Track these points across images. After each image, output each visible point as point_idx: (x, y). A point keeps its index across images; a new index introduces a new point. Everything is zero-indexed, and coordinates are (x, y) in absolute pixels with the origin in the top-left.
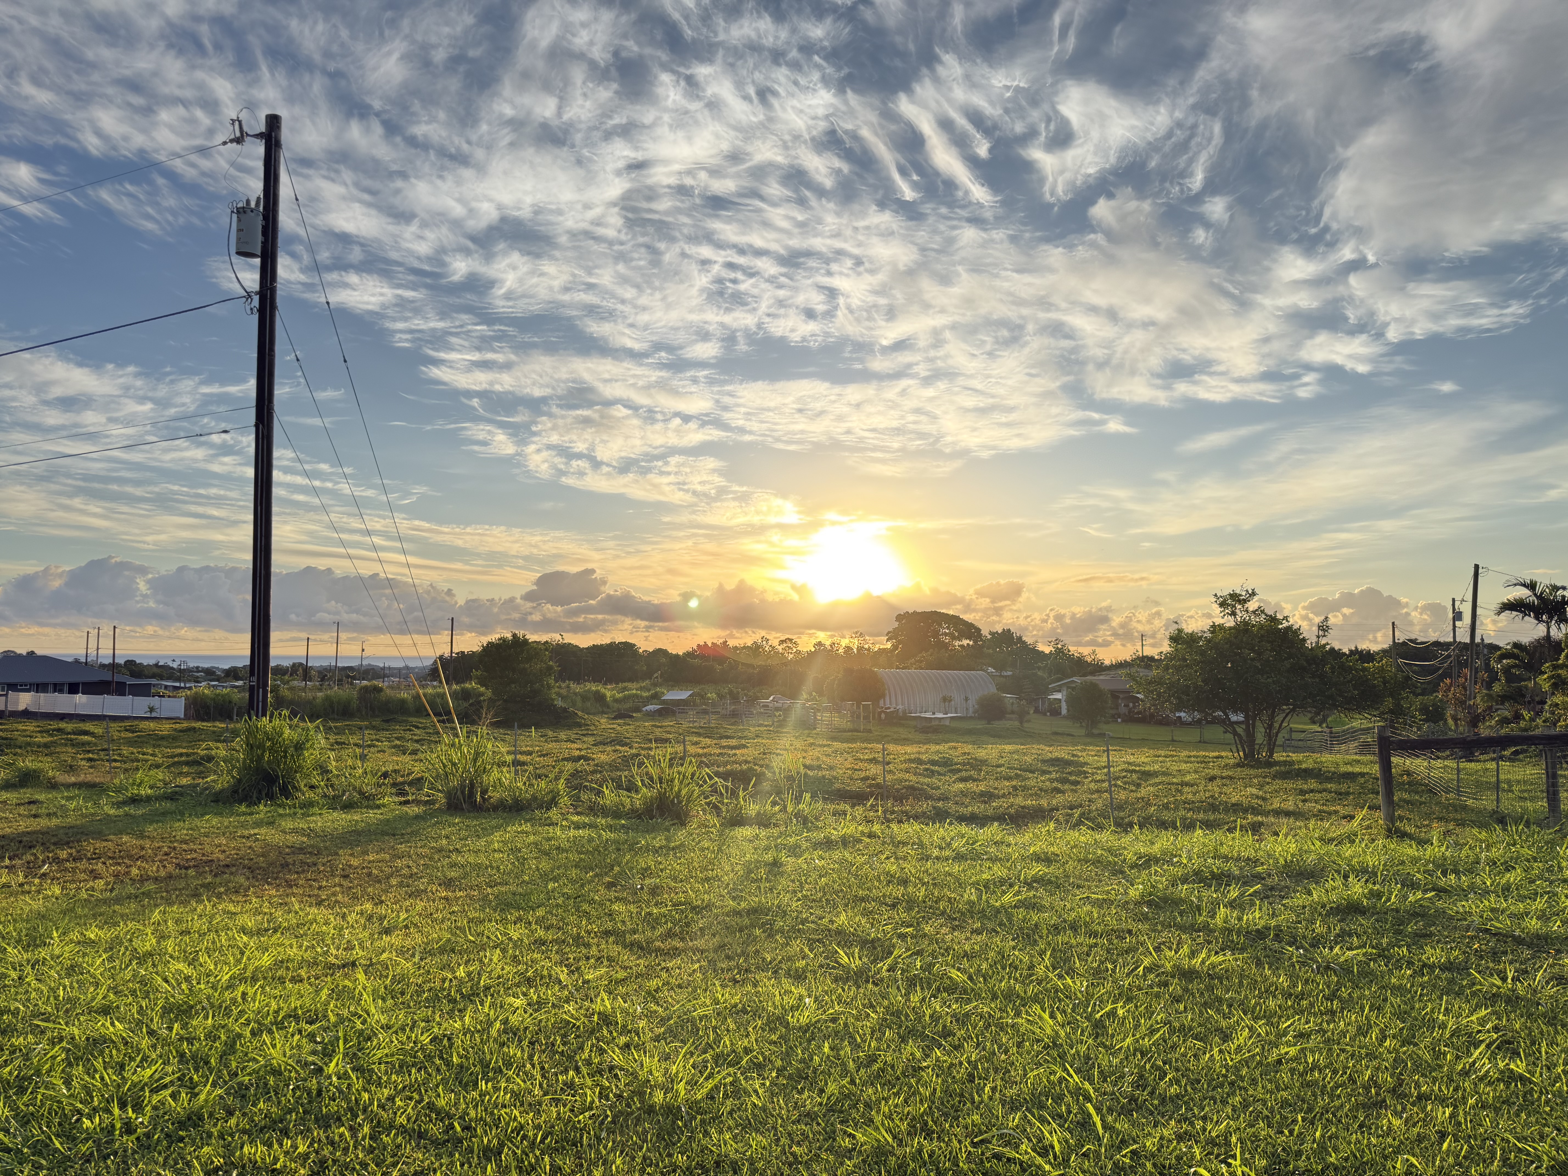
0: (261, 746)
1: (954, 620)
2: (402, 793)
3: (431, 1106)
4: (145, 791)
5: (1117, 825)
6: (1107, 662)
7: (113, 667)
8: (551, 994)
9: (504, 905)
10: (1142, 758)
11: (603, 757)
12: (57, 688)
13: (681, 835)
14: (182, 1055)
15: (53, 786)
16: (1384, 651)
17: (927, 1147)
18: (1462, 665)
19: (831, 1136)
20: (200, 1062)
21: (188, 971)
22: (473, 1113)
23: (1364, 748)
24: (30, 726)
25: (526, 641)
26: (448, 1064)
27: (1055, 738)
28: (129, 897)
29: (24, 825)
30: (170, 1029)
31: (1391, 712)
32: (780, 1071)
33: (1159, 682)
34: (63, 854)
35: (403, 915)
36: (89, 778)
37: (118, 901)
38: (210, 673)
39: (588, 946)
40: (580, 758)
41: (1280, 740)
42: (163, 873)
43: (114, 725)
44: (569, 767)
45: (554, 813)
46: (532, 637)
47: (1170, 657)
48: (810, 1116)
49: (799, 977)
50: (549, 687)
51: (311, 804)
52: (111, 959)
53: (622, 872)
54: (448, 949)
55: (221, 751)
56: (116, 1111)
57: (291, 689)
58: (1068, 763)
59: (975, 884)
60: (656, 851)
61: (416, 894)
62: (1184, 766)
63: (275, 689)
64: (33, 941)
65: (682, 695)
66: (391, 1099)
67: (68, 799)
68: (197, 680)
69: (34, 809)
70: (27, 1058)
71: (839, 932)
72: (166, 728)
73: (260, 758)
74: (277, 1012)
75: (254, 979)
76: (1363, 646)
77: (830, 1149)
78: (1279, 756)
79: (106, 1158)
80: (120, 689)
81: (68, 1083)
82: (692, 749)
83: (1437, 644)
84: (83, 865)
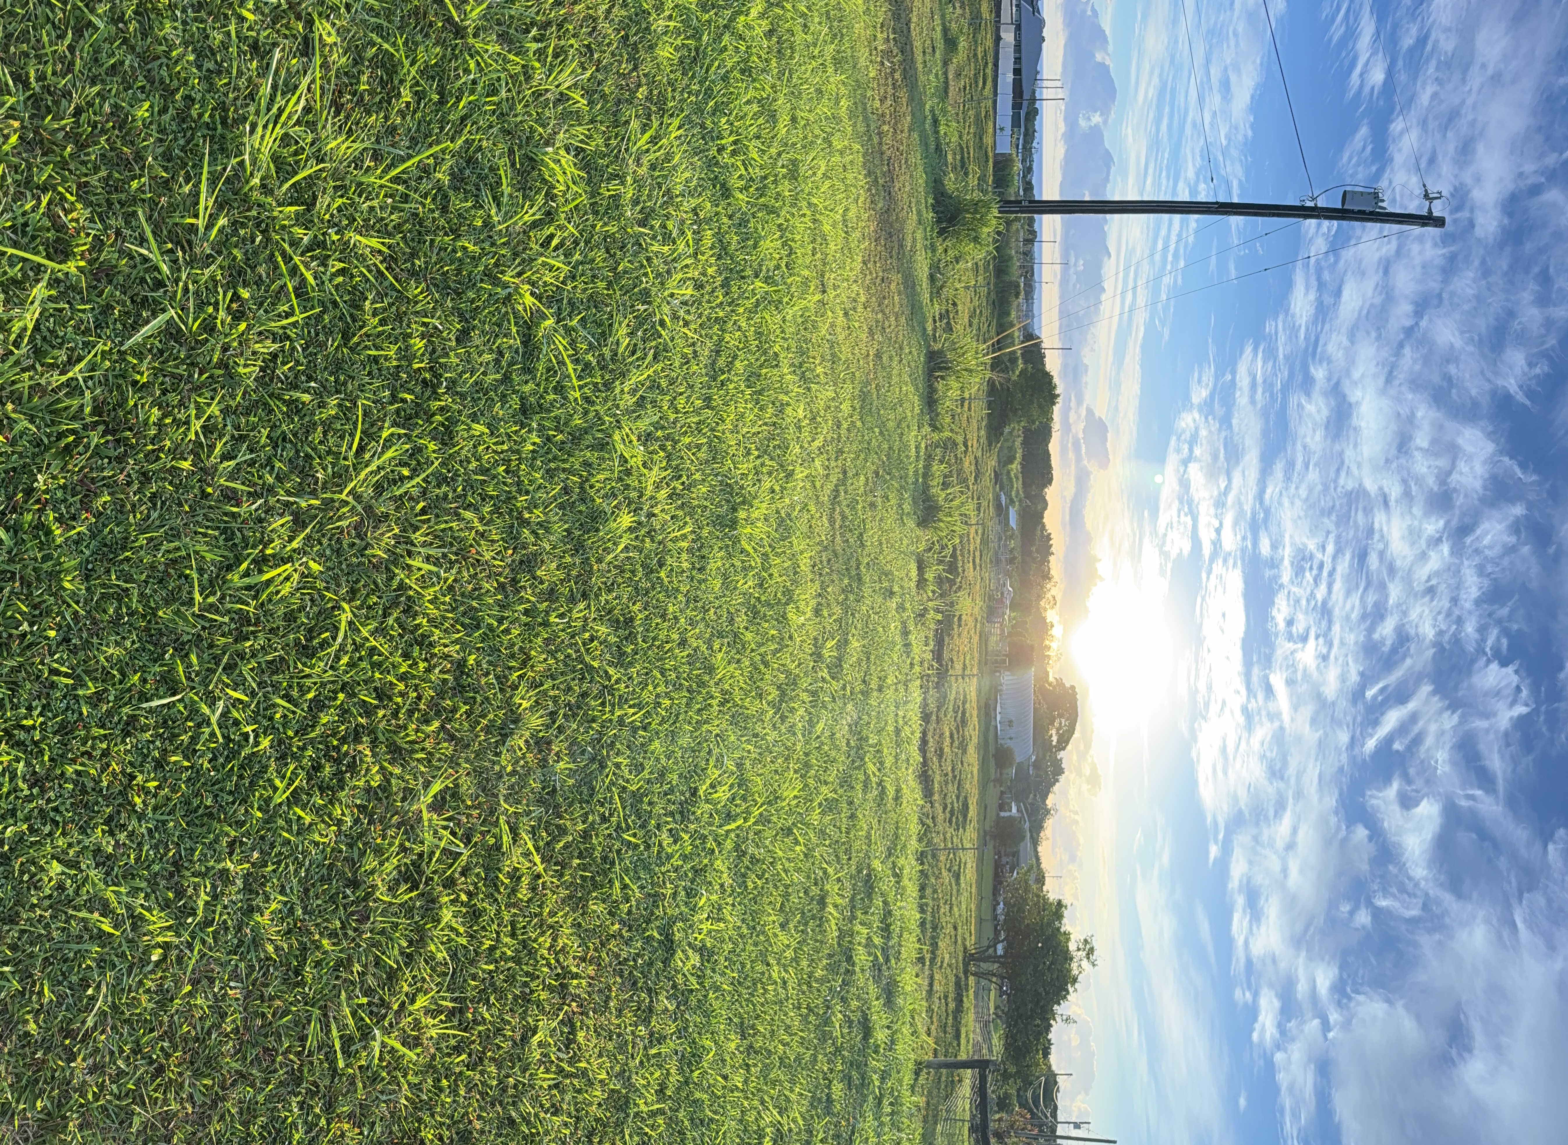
0: (976, 212)
1: (1071, 731)
2: (941, 317)
3: (735, 357)
4: (942, 129)
5: (922, 853)
6: (1040, 849)
7: (1033, 100)
8: (805, 434)
9: (864, 397)
10: (970, 874)
11: (968, 465)
12: (1018, 60)
13: (911, 524)
14: (765, 178)
15: (946, 63)
16: (1050, 1067)
17: (715, 702)
18: (1040, 1126)
19: (720, 635)
20: (762, 192)
21: (820, 174)
22: (731, 386)
23: (978, 1047)
24: (989, 43)
25: (1054, 404)
26: (761, 366)
27: (983, 807)
28: (868, 126)
29: (917, 44)
30: (783, 166)
31: (1005, 1070)
32: (758, 599)
33: (1027, 890)
34: (897, 76)
35: (857, 325)
36: (951, 88)
37: (866, 118)
38: (1029, 170)
39: (837, 459)
40: (966, 446)
41: (983, 982)
42: (885, 148)
43: (990, 103)
44: (960, 439)
45: (927, 429)
46: (1056, 409)
47: (1045, 900)
48: (731, 621)
49: (817, 612)
50: (1019, 422)
51: (934, 251)
52: (827, 118)
53: (885, 481)
54: (834, 359)
55: (973, 181)
56: (731, 139)
57: (1018, 231)
58: (965, 817)
59: (879, 743)
60: (900, 506)
61: (871, 333)
62: (964, 906)
63: (1017, 219)
64: (838, 62)
65: (1013, 522)
66: (739, 329)
67: (937, 75)
68: (1024, 161)
69: (930, 50)
70: (764, 71)
71: (846, 641)
72: (988, 140)
73: (967, 211)
74: (793, 240)
75: (815, 221)
76: (1053, 1049)
77: (713, 635)
78: (972, 980)
79: (703, 138)
80: (1017, 106)
81: (748, 102)
82: (973, 530)
83: (1056, 1108)
84: (890, 90)
